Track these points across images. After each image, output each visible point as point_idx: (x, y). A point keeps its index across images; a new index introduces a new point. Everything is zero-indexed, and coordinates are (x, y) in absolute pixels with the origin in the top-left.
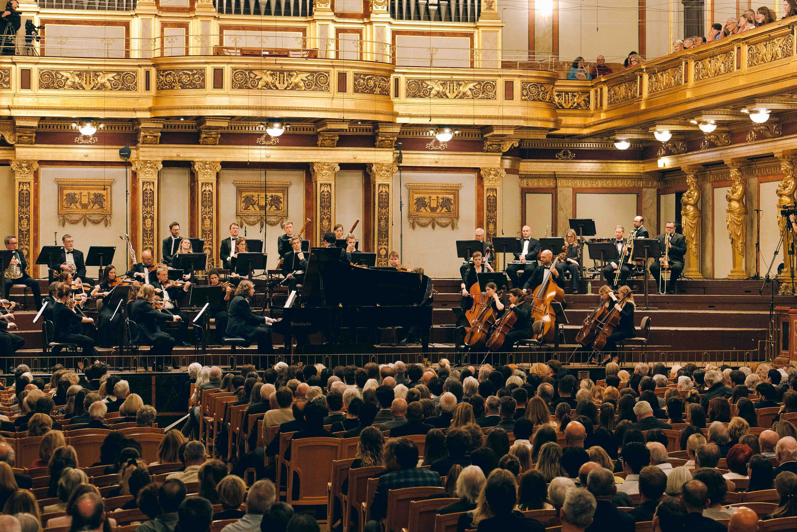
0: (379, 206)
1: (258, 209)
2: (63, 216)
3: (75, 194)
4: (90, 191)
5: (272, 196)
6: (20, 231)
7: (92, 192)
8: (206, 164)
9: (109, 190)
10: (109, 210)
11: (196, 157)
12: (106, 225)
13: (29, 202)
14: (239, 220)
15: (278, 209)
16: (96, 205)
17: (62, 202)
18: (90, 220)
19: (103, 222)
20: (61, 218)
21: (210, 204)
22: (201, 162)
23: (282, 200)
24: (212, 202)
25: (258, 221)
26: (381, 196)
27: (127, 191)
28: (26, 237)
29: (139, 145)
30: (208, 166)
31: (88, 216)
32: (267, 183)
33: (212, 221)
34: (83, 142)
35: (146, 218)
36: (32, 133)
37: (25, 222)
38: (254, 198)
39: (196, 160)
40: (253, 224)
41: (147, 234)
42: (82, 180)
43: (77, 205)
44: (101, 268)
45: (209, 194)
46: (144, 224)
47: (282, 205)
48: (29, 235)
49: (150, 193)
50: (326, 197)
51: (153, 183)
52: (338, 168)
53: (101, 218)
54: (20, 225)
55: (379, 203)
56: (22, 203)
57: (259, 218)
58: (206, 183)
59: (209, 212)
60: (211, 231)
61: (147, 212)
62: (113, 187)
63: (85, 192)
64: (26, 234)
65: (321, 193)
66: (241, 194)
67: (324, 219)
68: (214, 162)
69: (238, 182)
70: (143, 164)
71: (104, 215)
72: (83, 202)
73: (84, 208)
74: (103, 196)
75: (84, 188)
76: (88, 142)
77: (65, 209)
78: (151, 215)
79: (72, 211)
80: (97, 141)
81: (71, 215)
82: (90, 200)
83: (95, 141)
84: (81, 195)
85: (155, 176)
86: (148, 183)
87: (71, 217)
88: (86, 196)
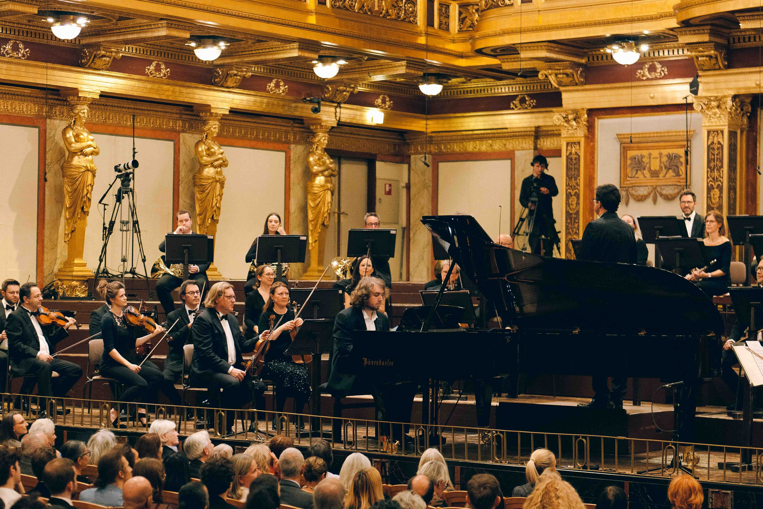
2: (627, 190)
3: (642, 157)
4: (662, 151)
6: (568, 214)
7: (665, 152)
10: (688, 178)
13: (578, 170)
16: (670, 171)
17: (625, 169)
18: (661, 195)
28: (575, 222)
31: (659, 189)
34: (649, 76)
36: (567, 69)
37: (573, 200)
42: (652, 135)
43: (645, 172)
46: (709, 197)
48: (579, 219)
49: (718, 148)
51: (722, 132)
53: (676, 191)
54: (568, 204)
56: (569, 173)
61: (713, 179)
62: (694, 143)
63: (655, 153)
64: (575, 218)
70: (706, 103)
71: (680, 186)
72: (652, 169)
73: (654, 177)
74: (680, 157)
75: (654, 146)
76: (654, 76)
77: (630, 179)
78: (719, 183)
79: (638, 181)
80: (666, 73)
81: (637, 188)
82: (662, 165)
83: (663, 74)
84: (650, 158)
85: (725, 121)
86: (716, 133)
87: (637, 192)
88: (657, 158)
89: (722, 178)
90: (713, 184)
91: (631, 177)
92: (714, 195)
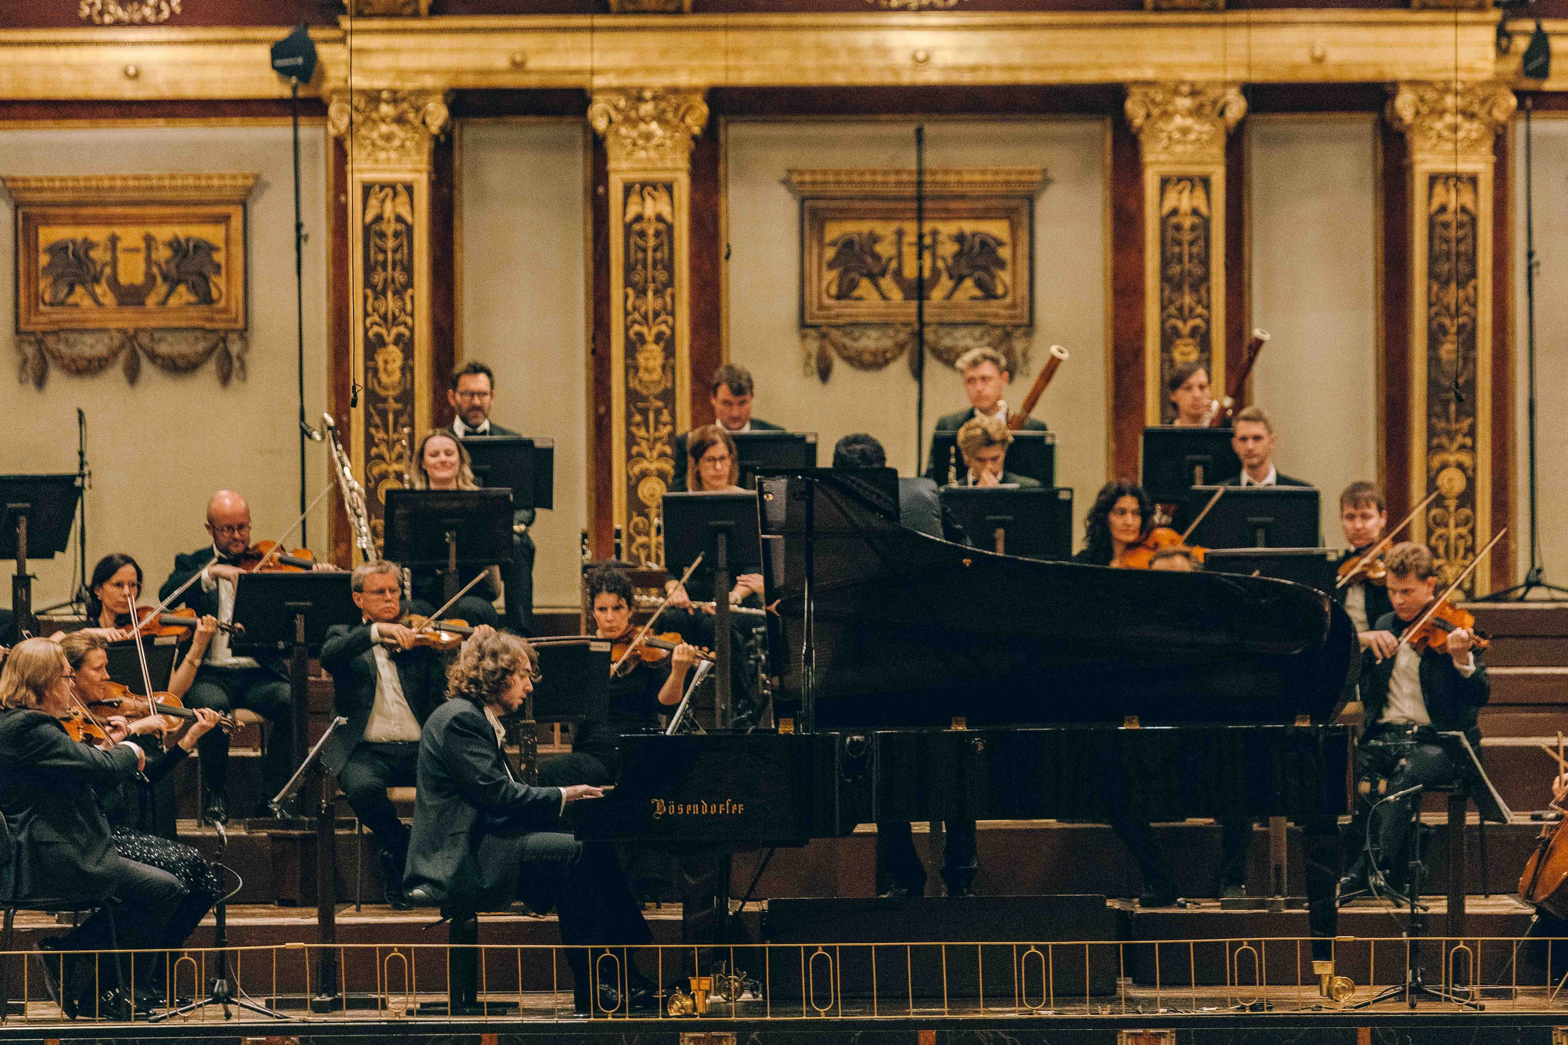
0: (1432, 275)
1: (896, 295)
2: (40, 342)
3: (89, 245)
4: (154, 231)
5: (960, 238)
7: (164, 233)
8: (640, 99)
9: (236, 223)
10: (236, 306)
11: (592, 72)
12: (225, 379)
14: (813, 346)
15: (989, 294)
16: (182, 289)
17: (32, 278)
18: (153, 357)
19: (211, 366)
20: (30, 351)
21: (662, 276)
22: (621, 90)
23: (1005, 253)
24: (669, 266)
25: (901, 347)
26: (1438, 230)
27: (299, 226)
29: (346, 23)
30: (647, 108)
31: (145, 340)
32: (928, 178)
33: (670, 350)
34: (121, 13)
35: (381, 342)
38: (879, 248)
39: (599, 81)
40: (877, 362)
41: (383, 414)
42: (118, 182)
43: (98, 290)
44: (21, 567)
45: (657, 234)
46: (372, 370)
47: (1005, 276)
49: (396, 235)
50: (1187, 237)
51: (409, 188)
52: (1237, 107)
53: (201, 347)
55: (1433, 258)
57: (902, 336)
58: (644, 185)
59: (657, 315)
60: (668, 396)
61: (384, 317)
62: (258, 210)
63: (132, 236)
65: (1164, 221)
66: (822, 231)
67: (1176, 333)
68: (675, 90)
69: (807, 178)
70: (362, 105)
71: (214, 331)
72: (123, 279)
73: (127, 305)
74: (212, 248)
75: (126, 217)
76: (137, 17)
77: (49, 309)
78: (402, 329)
79: (74, 316)
80: (178, 10)
81: (72, 337)
82: (155, 270)
83: (166, 14)
84: (114, 249)
85: (416, 158)
86: (388, 190)
87: (74, 345)
88: (136, 250)
89: (412, 315)
90: (383, 331)
91: (52, 305)
92: (386, 362)
